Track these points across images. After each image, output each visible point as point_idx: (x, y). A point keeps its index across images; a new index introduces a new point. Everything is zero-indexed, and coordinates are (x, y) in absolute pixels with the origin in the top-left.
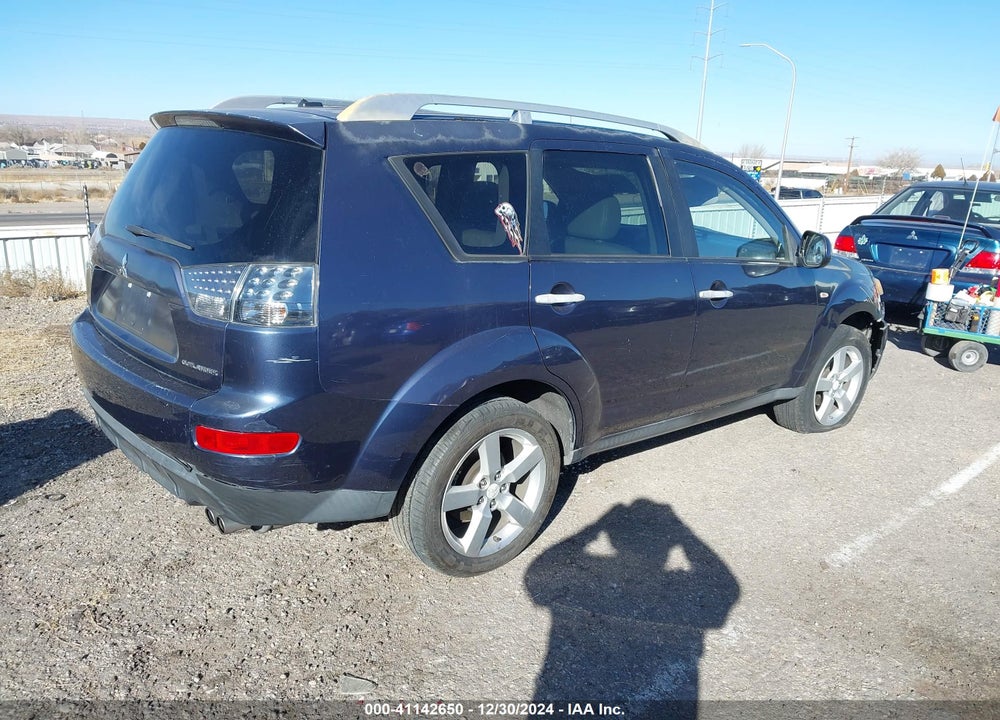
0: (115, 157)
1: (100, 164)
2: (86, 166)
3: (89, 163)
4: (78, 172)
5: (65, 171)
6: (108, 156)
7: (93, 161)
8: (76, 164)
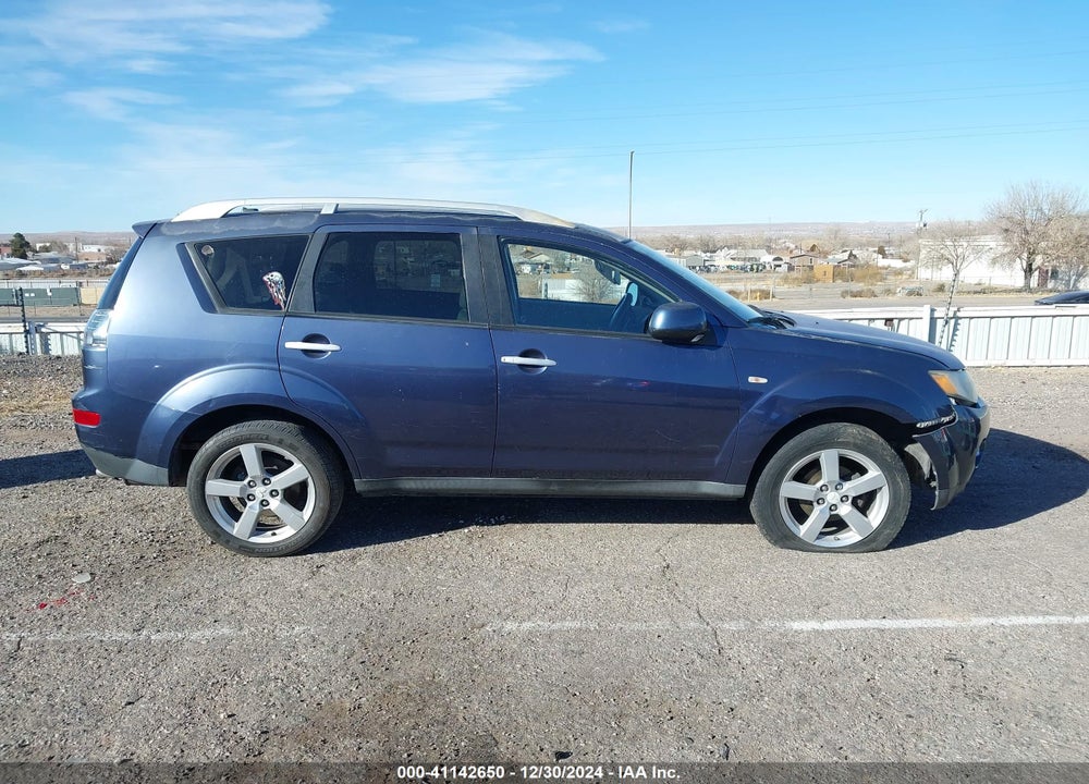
0: (781, 260)
1: (765, 267)
2: (752, 269)
3: (755, 267)
4: (743, 275)
5: (732, 275)
6: (775, 260)
7: (758, 265)
8: (743, 269)
